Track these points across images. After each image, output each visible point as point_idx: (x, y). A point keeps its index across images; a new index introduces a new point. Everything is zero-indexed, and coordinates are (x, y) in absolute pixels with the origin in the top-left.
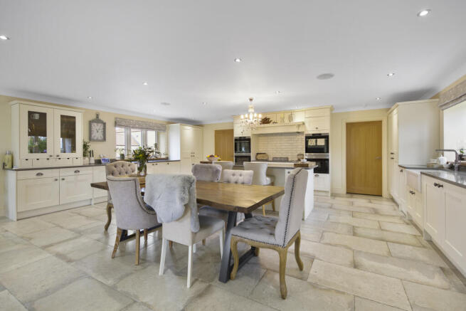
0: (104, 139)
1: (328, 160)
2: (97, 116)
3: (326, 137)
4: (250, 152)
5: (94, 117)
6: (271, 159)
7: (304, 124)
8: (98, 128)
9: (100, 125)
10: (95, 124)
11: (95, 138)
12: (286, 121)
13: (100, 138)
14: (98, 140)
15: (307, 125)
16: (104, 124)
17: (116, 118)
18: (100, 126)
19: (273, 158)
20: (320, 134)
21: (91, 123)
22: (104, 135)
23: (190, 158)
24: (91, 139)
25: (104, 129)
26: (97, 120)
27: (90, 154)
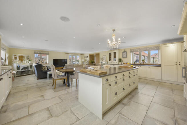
0: (126, 57)
2: (125, 50)
8: (125, 54)
14: (125, 57)
21: (123, 52)
22: (127, 56)
23: (174, 66)
24: (123, 57)
25: (127, 54)
26: (125, 52)
27: (122, 62)
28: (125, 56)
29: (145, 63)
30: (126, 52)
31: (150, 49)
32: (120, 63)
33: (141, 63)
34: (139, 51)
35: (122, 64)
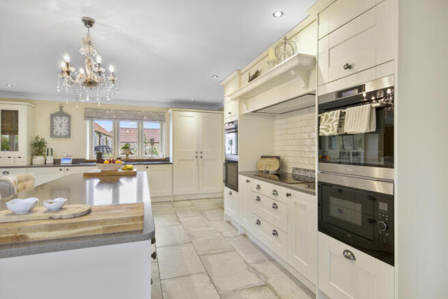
0: (69, 136)
2: (61, 108)
5: (58, 110)
8: (60, 122)
9: (64, 118)
10: (58, 118)
13: (63, 134)
14: (61, 136)
17: (86, 109)
18: (64, 120)
21: (52, 116)
22: (69, 130)
23: (193, 160)
24: (53, 135)
25: (69, 123)
26: (61, 113)
27: (46, 153)
28: (61, 129)
29: (130, 157)
30: (69, 116)
31: (145, 118)
32: (39, 160)
33: (120, 156)
34: (114, 117)
35: (47, 162)
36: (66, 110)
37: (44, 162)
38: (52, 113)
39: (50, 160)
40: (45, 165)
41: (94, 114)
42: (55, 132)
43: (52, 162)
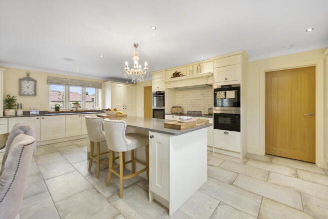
0: (35, 94)
1: (239, 115)
2: (28, 74)
3: (237, 89)
4: (164, 106)
5: (25, 76)
6: (186, 112)
7: (212, 75)
8: (28, 85)
9: (30, 82)
10: (26, 82)
11: (26, 93)
12: (195, 73)
13: (30, 93)
14: (28, 95)
15: (215, 75)
16: (35, 81)
17: (48, 77)
18: (31, 84)
19: (188, 112)
20: (230, 86)
21: (21, 80)
22: (35, 91)
24: (21, 94)
25: (35, 86)
26: (28, 78)
27: (17, 107)
28: (28, 90)
29: (79, 109)
32: (11, 112)
33: (72, 109)
35: (18, 114)
36: (31, 76)
37: (14, 114)
38: (21, 78)
39: (20, 112)
40: (16, 115)
41: (56, 81)
42: (22, 92)
43: (22, 114)
